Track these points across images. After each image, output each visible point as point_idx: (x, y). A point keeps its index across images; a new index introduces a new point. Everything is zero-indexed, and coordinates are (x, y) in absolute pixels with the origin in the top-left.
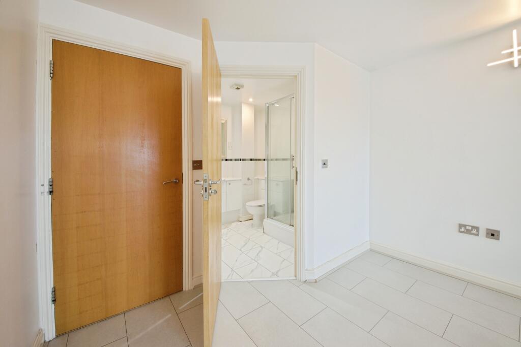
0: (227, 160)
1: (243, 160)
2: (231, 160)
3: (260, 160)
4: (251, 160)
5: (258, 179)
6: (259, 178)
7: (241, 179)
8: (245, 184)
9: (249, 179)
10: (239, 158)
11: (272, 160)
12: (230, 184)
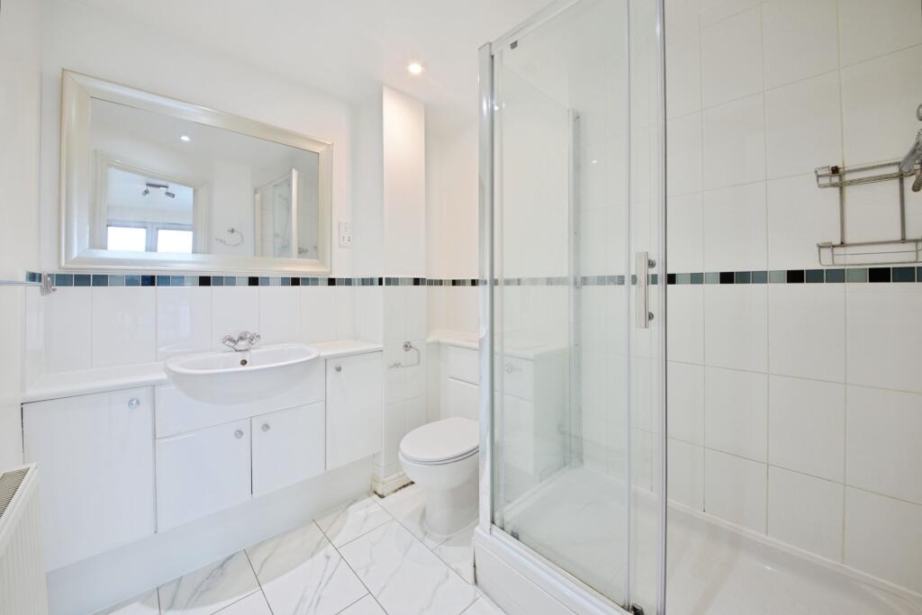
0: (332, 282)
1: (389, 281)
2: (348, 282)
3: (440, 283)
4: (417, 282)
5: (439, 344)
6: (442, 340)
7: (380, 346)
8: (397, 365)
9: (407, 347)
10: (377, 276)
11: (508, 282)
12: (339, 369)
